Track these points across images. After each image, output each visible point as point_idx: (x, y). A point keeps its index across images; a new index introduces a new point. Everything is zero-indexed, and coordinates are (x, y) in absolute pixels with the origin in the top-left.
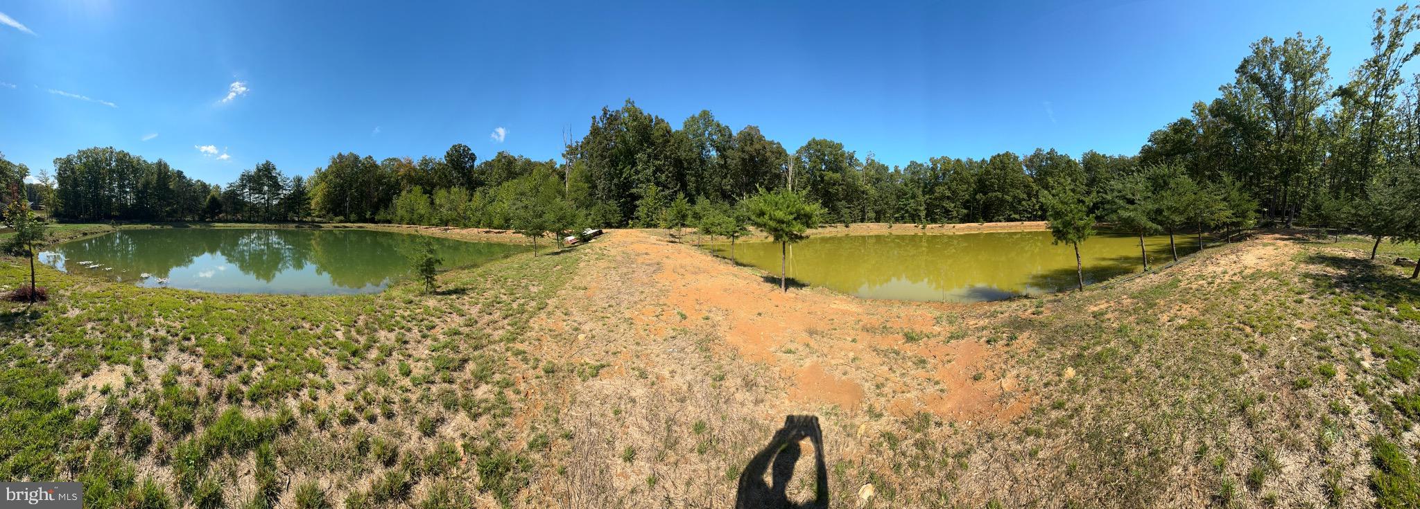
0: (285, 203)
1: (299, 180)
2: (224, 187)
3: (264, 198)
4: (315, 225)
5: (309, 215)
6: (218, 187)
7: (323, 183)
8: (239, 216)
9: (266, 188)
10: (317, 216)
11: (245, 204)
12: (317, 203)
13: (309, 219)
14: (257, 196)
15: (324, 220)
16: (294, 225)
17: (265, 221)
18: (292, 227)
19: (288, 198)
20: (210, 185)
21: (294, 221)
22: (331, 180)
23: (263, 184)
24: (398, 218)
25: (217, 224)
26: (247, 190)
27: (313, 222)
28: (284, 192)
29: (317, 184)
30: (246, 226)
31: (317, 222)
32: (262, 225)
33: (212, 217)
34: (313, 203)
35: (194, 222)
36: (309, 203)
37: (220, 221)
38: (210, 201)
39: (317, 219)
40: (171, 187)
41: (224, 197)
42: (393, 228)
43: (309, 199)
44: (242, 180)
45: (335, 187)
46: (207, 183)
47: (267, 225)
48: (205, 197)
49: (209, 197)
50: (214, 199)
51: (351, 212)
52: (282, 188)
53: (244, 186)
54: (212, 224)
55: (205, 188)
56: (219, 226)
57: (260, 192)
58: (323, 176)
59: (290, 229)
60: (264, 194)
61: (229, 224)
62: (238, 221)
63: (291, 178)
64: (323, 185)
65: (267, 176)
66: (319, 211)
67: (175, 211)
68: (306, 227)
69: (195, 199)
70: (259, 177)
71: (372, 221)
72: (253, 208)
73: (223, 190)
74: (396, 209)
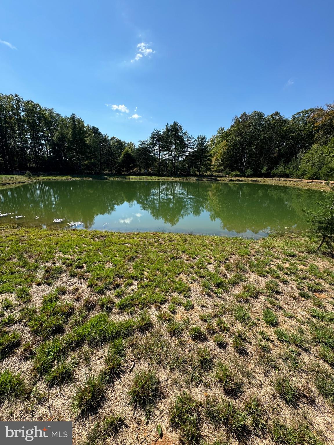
0: (189, 159)
1: (202, 139)
2: (137, 145)
3: (171, 155)
4: (213, 179)
5: (209, 170)
6: (132, 144)
7: (224, 142)
8: (150, 170)
9: (173, 146)
10: (216, 171)
11: (155, 160)
12: (217, 159)
13: (208, 173)
14: (165, 153)
15: (222, 174)
16: (195, 178)
17: (171, 175)
18: (193, 180)
19: (193, 155)
20: (125, 142)
21: (195, 175)
22: (232, 138)
23: (171, 143)
24: (300, 173)
25: (132, 177)
26: (157, 148)
27: (212, 176)
28: (189, 150)
29: (219, 143)
30: (156, 178)
31: (216, 176)
32: (169, 178)
33: (128, 171)
34: (213, 160)
35: (112, 175)
36: (209, 160)
37: (134, 174)
38: (124, 157)
39: (215, 174)
40: (87, 142)
41: (137, 153)
42: (291, 183)
43: (210, 156)
44: (153, 138)
45: (235, 145)
46: (122, 140)
47: (173, 178)
48: (121, 153)
49: (123, 153)
50: (127, 155)
51: (247, 168)
52: (186, 146)
53: (154, 144)
54: (128, 177)
55: (120, 144)
56: (134, 178)
57: (168, 149)
58: (224, 135)
59: (192, 182)
60: (172, 152)
61: (142, 177)
62: (150, 175)
63: (196, 138)
64: (224, 143)
65: (175, 136)
66: (218, 167)
67: (93, 165)
68: (205, 180)
69: (111, 154)
70: (168, 136)
71: (268, 175)
72: (163, 163)
73: (137, 147)
74: (299, 163)
